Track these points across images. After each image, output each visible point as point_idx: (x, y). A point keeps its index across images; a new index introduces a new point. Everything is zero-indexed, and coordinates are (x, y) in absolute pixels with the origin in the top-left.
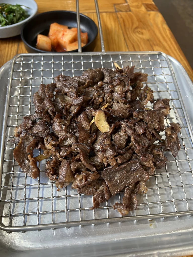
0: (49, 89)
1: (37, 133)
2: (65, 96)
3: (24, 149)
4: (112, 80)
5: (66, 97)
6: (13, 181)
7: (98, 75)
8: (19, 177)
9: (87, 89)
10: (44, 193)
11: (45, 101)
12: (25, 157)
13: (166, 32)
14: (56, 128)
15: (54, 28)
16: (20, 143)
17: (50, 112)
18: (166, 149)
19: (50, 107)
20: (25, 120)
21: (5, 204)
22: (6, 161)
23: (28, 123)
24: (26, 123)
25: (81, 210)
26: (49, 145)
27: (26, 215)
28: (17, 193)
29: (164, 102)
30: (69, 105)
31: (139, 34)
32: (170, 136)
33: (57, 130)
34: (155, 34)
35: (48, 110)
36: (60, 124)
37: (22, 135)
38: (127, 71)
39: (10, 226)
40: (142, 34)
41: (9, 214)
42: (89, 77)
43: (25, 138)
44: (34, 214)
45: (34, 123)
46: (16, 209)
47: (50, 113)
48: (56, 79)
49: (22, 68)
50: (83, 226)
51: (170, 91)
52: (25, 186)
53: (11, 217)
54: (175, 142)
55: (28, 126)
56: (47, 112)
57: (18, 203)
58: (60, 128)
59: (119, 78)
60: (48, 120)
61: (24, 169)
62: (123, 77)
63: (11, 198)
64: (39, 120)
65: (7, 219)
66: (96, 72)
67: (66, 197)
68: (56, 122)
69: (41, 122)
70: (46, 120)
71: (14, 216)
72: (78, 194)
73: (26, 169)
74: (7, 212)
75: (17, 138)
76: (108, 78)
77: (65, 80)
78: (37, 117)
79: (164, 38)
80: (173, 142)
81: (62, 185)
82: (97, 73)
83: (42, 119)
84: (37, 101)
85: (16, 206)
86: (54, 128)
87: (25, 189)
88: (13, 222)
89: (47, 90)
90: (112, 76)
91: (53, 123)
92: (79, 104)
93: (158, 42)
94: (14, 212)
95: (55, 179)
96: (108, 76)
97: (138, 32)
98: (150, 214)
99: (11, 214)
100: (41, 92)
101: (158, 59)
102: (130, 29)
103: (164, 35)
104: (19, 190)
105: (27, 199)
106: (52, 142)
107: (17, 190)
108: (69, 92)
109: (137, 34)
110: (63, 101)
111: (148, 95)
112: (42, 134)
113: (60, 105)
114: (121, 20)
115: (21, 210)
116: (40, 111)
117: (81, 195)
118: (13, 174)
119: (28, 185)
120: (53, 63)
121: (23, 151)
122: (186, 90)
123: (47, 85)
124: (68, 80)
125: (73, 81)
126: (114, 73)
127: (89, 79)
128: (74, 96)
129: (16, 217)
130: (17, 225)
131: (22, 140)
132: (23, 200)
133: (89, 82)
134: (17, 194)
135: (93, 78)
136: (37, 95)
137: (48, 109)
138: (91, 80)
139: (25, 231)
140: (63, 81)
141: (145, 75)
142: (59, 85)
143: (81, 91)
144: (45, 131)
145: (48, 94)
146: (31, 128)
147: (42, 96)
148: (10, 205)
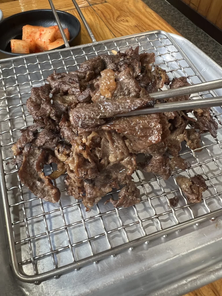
0: (44, 92)
1: (44, 145)
2: (64, 97)
3: (31, 168)
4: (119, 66)
5: (66, 97)
6: (26, 213)
7: (99, 64)
8: (31, 207)
9: (90, 82)
10: (70, 218)
11: (43, 106)
12: (35, 178)
13: (153, 15)
14: (65, 133)
15: (27, 30)
16: (25, 162)
17: (54, 116)
18: (202, 131)
19: (52, 110)
20: (24, 133)
21: (22, 247)
22: (10, 189)
23: (28, 135)
24: (26, 136)
25: (125, 228)
26: (63, 156)
27: (55, 253)
28: (34, 227)
29: (182, 80)
30: (74, 104)
31: (124, 22)
32: (202, 115)
33: (68, 136)
34: (141, 19)
35: (50, 115)
36: (69, 128)
37: (26, 150)
38: (132, 53)
39: (37, 274)
40: (127, 21)
41: (32, 258)
42: (89, 68)
43: (31, 154)
44: (66, 249)
45: (36, 134)
46: (38, 250)
47: (54, 118)
48: (49, 78)
49: (3, 76)
50: (134, 248)
51: (183, 68)
52: (44, 216)
53: (34, 262)
54: (210, 121)
55: (29, 140)
56: (49, 118)
57: (38, 241)
58: (71, 132)
59: (125, 62)
60: (52, 127)
61: (37, 193)
62: (130, 60)
63: (29, 236)
64: (41, 129)
65: (31, 266)
66: (96, 60)
67: (101, 216)
68: (64, 126)
69: (45, 130)
70: (50, 127)
71: (39, 259)
72: (115, 209)
73: (40, 192)
74: (26, 256)
75: (18, 157)
76: (112, 65)
77: (61, 78)
78: (37, 127)
79: (151, 21)
80: (207, 121)
81: (92, 201)
82: (98, 61)
83: (45, 127)
84: (32, 108)
85: (37, 245)
86: (64, 134)
87: (44, 220)
88: (40, 267)
89: (41, 93)
90: (116, 62)
91: (60, 129)
92: (86, 98)
93: (147, 26)
94: (37, 254)
95: (82, 197)
96: (112, 63)
97: (121, 20)
98: (211, 211)
99: (35, 257)
100: (34, 97)
101: (158, 38)
102: (112, 20)
103: (151, 19)
104: (36, 224)
105: (50, 232)
106: (66, 151)
107: (32, 224)
108: (71, 89)
109: (122, 22)
110: (64, 102)
111: (162, 75)
112: (50, 144)
113: (62, 107)
114: (99, 12)
115: (45, 250)
116: (40, 118)
117: (119, 209)
118: (23, 203)
119: (47, 213)
120: (39, 63)
121: (30, 171)
122: (200, 64)
123: (40, 87)
124: (65, 76)
125: (71, 76)
126: (117, 58)
127: (89, 70)
128: (79, 92)
129: (41, 261)
130: (46, 271)
131: (26, 157)
132: (46, 234)
133: (90, 74)
134: (35, 229)
135: (94, 68)
136: (30, 101)
137: (50, 113)
138: (92, 71)
139: (59, 276)
140: (59, 78)
141: (152, 55)
142: (54, 84)
143: (84, 86)
144: (53, 140)
145: (44, 98)
146: (34, 141)
147: (36, 101)
148: (29, 245)
